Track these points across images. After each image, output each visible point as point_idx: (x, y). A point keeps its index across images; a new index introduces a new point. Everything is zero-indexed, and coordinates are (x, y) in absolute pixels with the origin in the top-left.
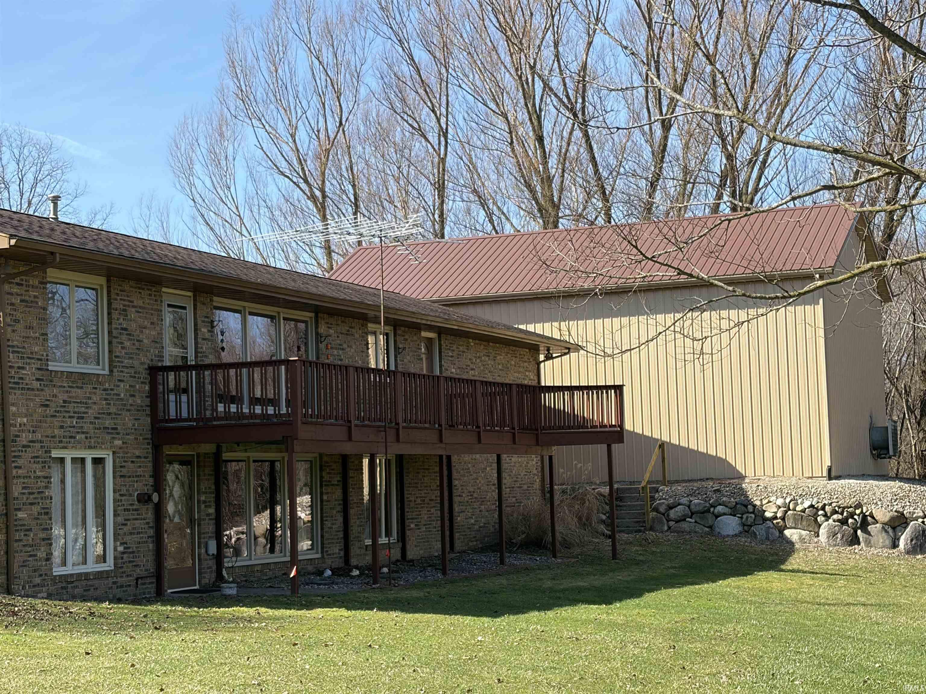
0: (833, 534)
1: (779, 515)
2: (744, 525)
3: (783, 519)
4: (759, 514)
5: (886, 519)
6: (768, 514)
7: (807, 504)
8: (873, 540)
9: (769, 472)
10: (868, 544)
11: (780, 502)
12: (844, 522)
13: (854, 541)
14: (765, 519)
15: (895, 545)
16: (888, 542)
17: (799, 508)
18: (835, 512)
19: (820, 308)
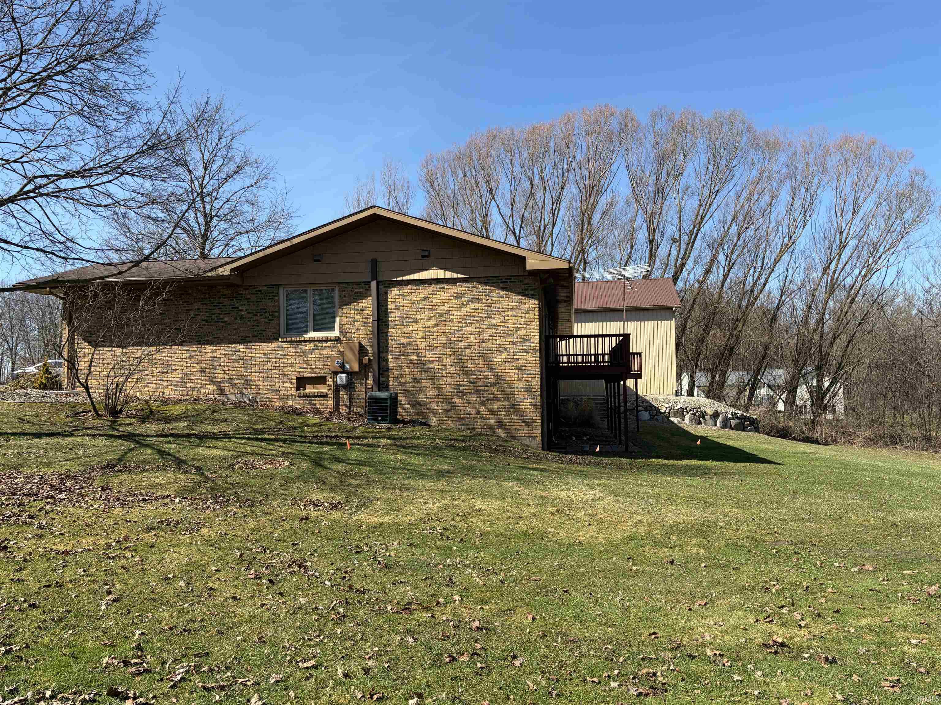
0: (691, 420)
1: (667, 411)
2: (650, 415)
3: (669, 413)
4: (657, 410)
5: (712, 413)
6: (662, 411)
7: (679, 407)
8: (707, 422)
9: (653, 392)
10: (705, 424)
11: (667, 406)
12: (694, 414)
13: (700, 423)
14: (661, 413)
15: (716, 425)
16: (713, 424)
17: (676, 408)
18: (691, 410)
19: (673, 322)
